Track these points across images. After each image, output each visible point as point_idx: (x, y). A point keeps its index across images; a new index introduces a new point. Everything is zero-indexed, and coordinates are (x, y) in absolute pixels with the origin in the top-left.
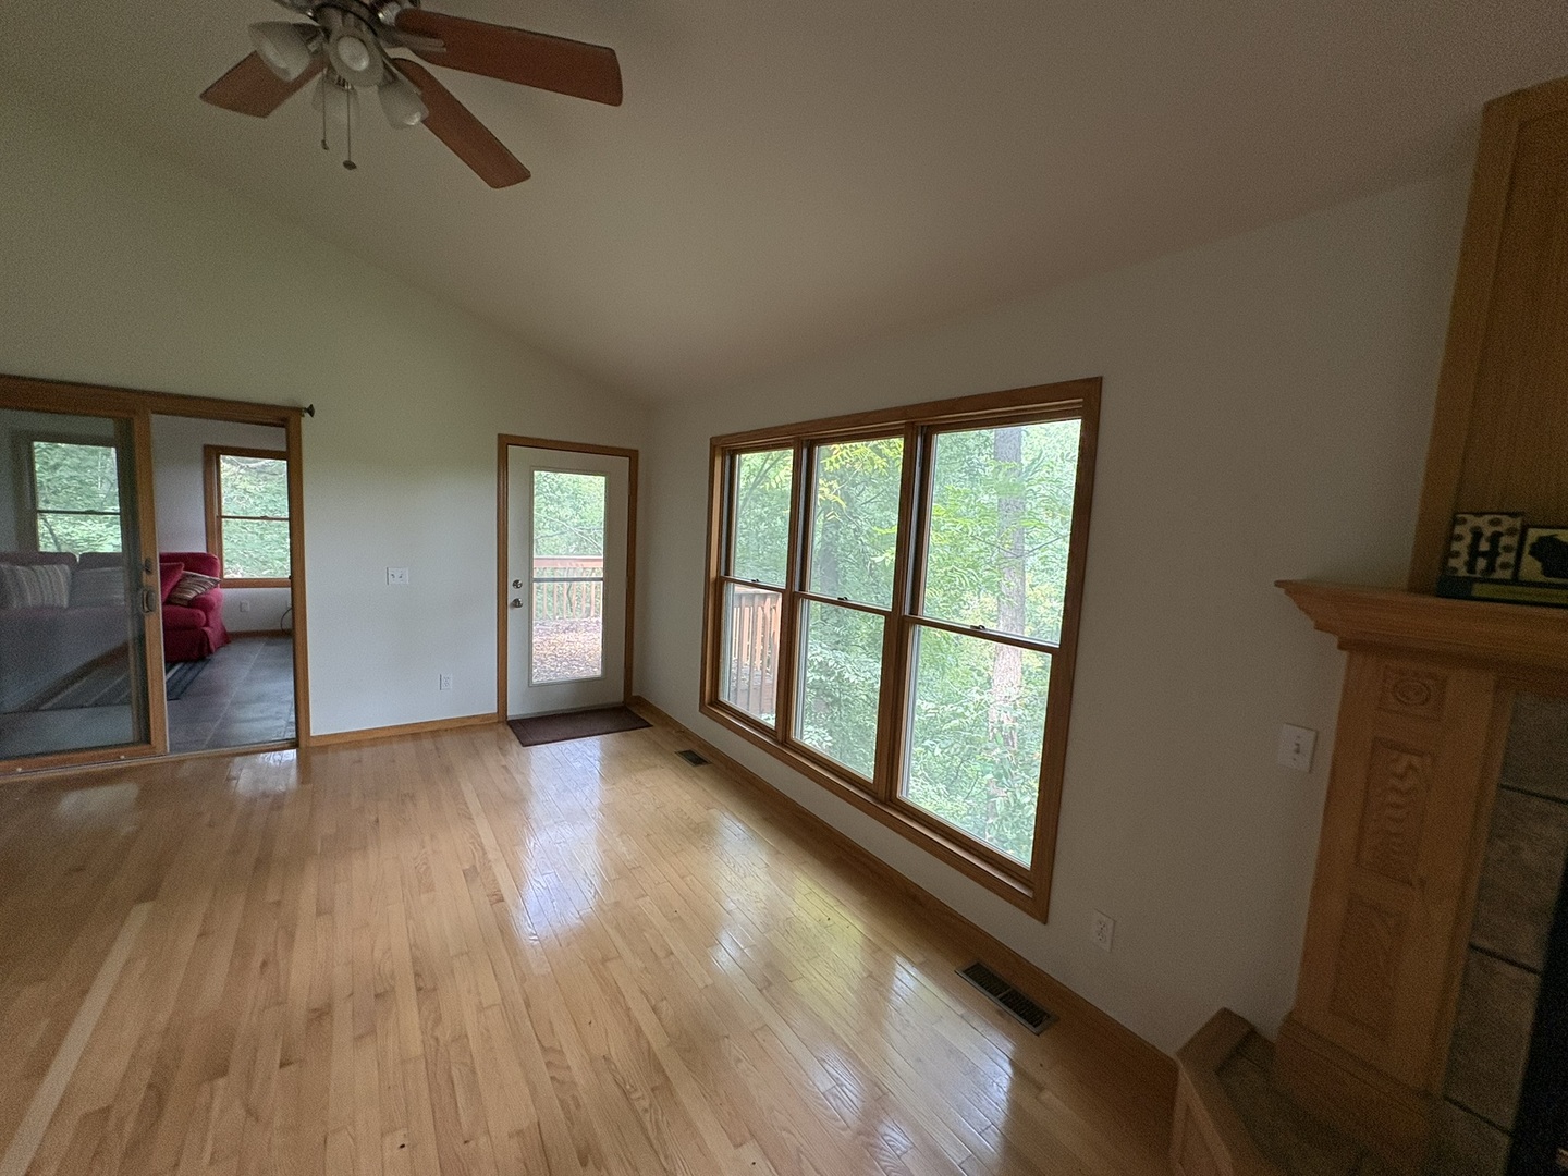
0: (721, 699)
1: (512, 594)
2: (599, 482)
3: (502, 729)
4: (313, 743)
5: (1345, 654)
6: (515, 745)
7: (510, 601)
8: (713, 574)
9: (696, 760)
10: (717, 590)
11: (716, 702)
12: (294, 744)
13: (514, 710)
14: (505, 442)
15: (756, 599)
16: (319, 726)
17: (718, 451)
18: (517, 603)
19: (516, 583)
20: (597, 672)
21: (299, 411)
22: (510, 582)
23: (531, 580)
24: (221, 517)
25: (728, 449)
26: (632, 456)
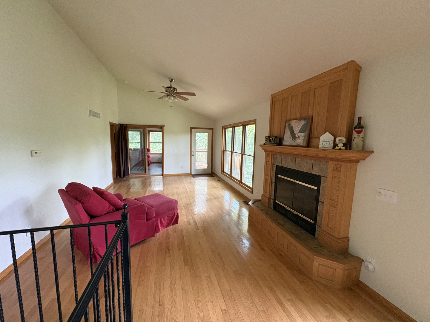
0: (224, 171)
1: (192, 153)
2: (207, 134)
3: (190, 176)
4: (165, 175)
5: (265, 152)
6: (192, 177)
7: (192, 155)
8: (223, 149)
9: (219, 181)
10: (223, 152)
11: (223, 172)
12: (162, 175)
13: (192, 173)
14: (191, 128)
15: (237, 156)
16: (165, 173)
17: (223, 128)
18: (193, 155)
19: (193, 152)
20: (207, 168)
21: (163, 126)
22: (192, 152)
23: (195, 151)
24: (150, 142)
25: (225, 128)
26: (212, 129)
